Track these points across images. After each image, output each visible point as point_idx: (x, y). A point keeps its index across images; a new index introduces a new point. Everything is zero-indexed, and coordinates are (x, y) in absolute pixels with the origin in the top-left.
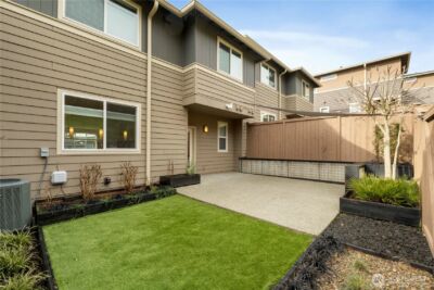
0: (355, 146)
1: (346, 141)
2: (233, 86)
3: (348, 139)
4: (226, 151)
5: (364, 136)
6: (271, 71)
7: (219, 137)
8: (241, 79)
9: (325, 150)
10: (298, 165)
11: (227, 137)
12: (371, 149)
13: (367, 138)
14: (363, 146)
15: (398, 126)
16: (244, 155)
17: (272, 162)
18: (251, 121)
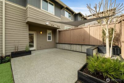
0: (95, 38)
1: (91, 36)
2: (51, 16)
3: (92, 35)
4: (51, 40)
5: (98, 34)
6: (69, 13)
7: (48, 35)
8: (54, 14)
9: (84, 40)
10: (75, 46)
11: (51, 36)
12: (101, 39)
13: (100, 35)
14: (98, 39)
15: (112, 29)
16: (57, 42)
17: (66, 45)
18: (60, 30)
